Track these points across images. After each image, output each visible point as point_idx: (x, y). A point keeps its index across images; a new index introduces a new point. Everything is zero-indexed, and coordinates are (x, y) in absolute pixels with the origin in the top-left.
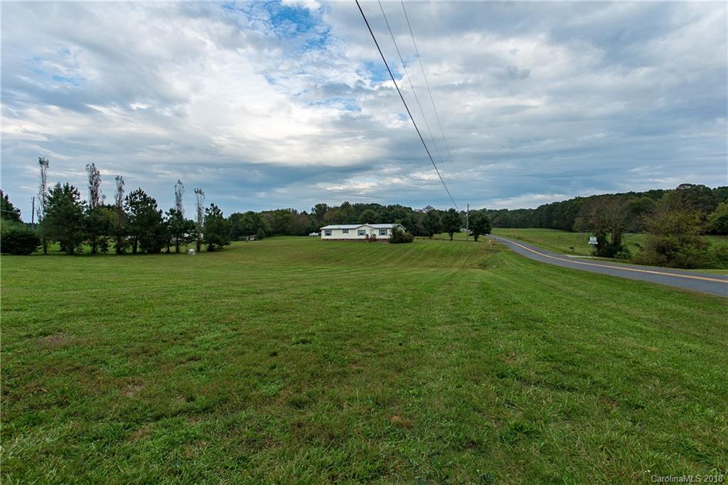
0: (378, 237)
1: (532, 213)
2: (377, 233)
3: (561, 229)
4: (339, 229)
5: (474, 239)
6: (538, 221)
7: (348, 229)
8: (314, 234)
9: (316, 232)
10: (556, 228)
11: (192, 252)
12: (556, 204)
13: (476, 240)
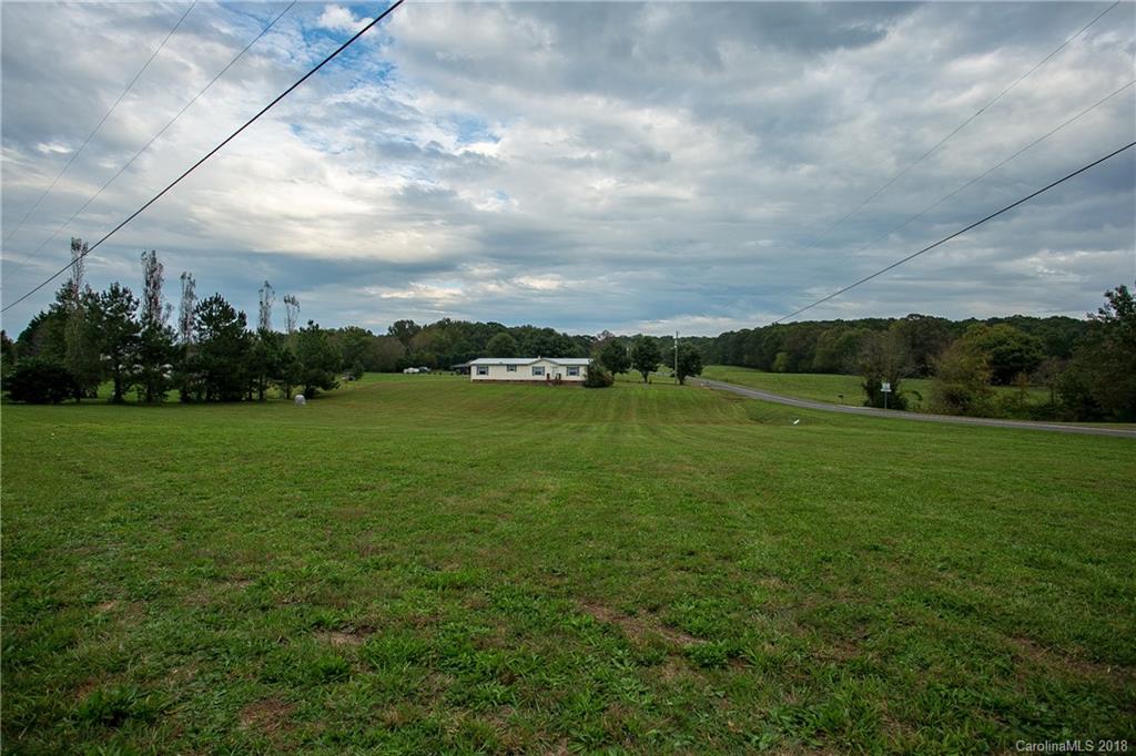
0: (565, 377)
1: (711, 343)
2: (563, 371)
3: (755, 367)
4: (501, 365)
5: (678, 382)
6: (720, 356)
7: (516, 365)
8: (411, 370)
9: (414, 367)
10: (748, 366)
11: (300, 401)
12: (745, 332)
13: (682, 383)
